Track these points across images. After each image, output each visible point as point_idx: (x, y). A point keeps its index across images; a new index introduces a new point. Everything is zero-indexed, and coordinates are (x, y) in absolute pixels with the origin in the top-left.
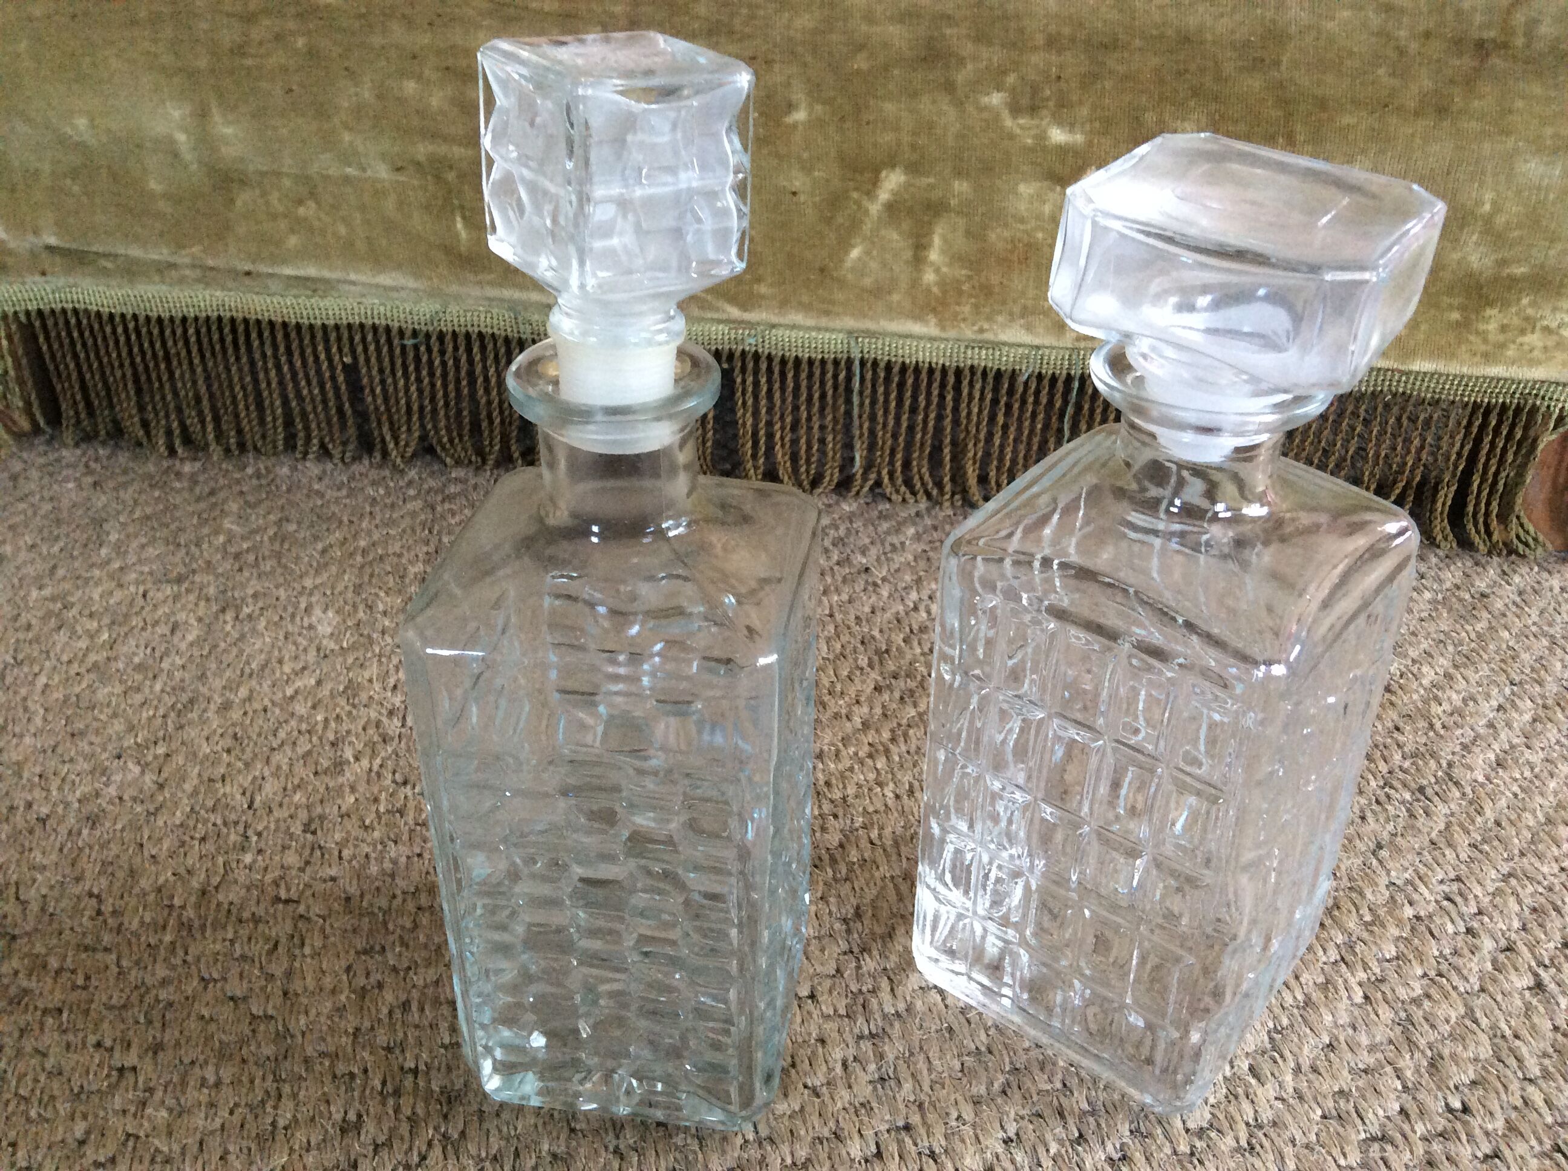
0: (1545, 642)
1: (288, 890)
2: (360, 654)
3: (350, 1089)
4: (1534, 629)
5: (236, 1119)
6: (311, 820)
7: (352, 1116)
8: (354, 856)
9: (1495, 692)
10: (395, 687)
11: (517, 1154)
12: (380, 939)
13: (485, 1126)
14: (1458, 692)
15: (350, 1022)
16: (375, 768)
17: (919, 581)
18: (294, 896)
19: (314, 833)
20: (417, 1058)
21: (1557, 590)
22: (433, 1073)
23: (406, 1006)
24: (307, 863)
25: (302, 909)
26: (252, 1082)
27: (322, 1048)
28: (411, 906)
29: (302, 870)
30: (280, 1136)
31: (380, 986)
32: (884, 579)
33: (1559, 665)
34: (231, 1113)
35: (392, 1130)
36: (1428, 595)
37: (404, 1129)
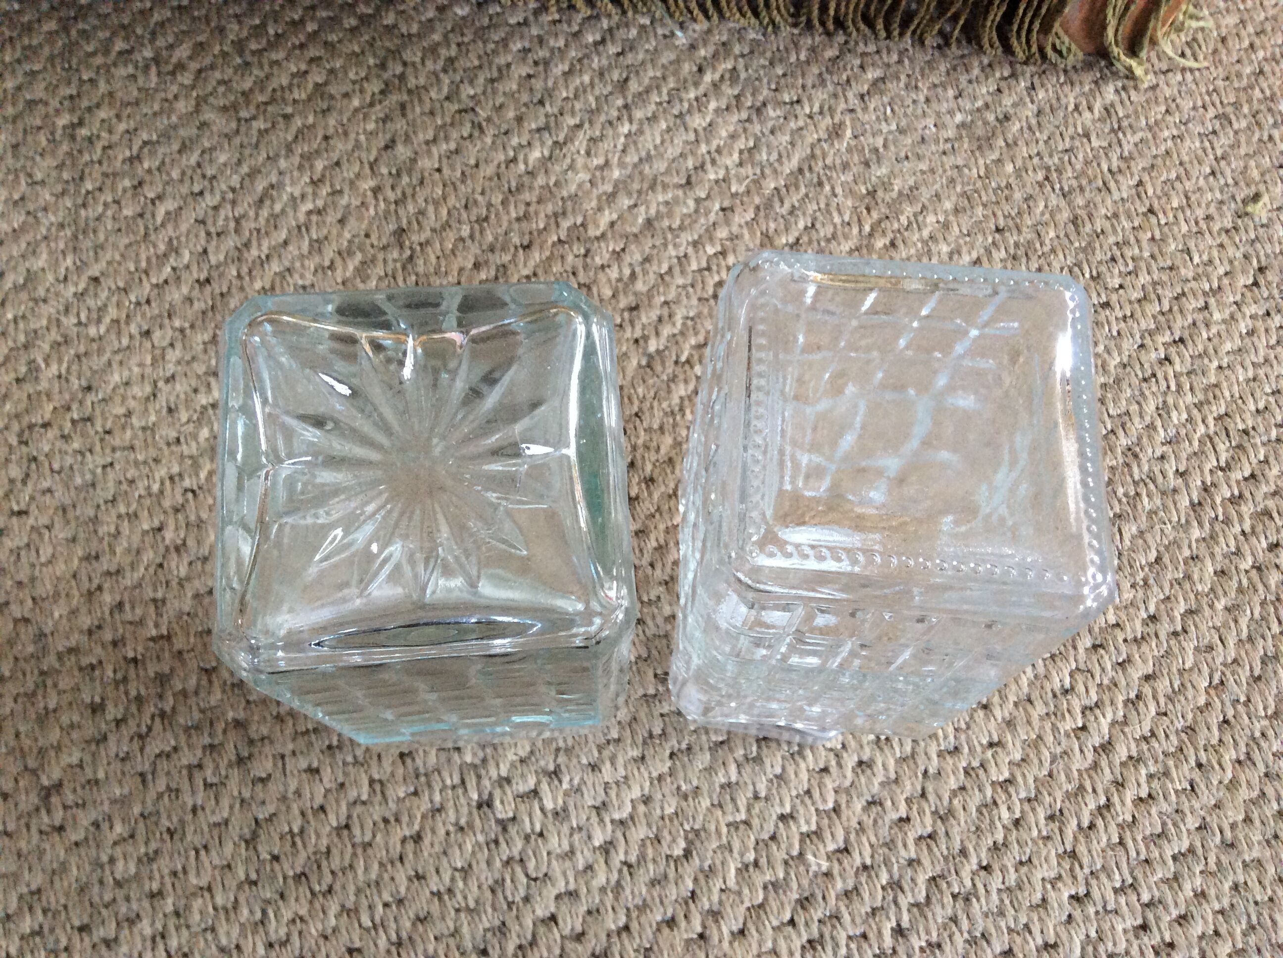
0: (1040, 176)
1: (18, 503)
2: (29, 237)
3: (92, 680)
4: (1036, 160)
5: (19, 708)
6: (22, 431)
7: (97, 699)
8: (62, 468)
9: (980, 238)
10: (66, 278)
11: (211, 724)
12: (94, 546)
13: (189, 702)
14: (949, 244)
15: (86, 621)
16: (63, 372)
17: (519, 119)
18: (23, 507)
19: (26, 443)
20: (135, 650)
21: (1071, 107)
22: (148, 661)
23: (120, 605)
24: (27, 475)
25: (31, 521)
26: (24, 674)
27: (68, 644)
28: (113, 513)
29: (24, 482)
30: (52, 720)
31: (100, 588)
32: (489, 120)
33: (1042, 205)
34: (15, 701)
35: (127, 709)
36: (959, 118)
37: (134, 709)
